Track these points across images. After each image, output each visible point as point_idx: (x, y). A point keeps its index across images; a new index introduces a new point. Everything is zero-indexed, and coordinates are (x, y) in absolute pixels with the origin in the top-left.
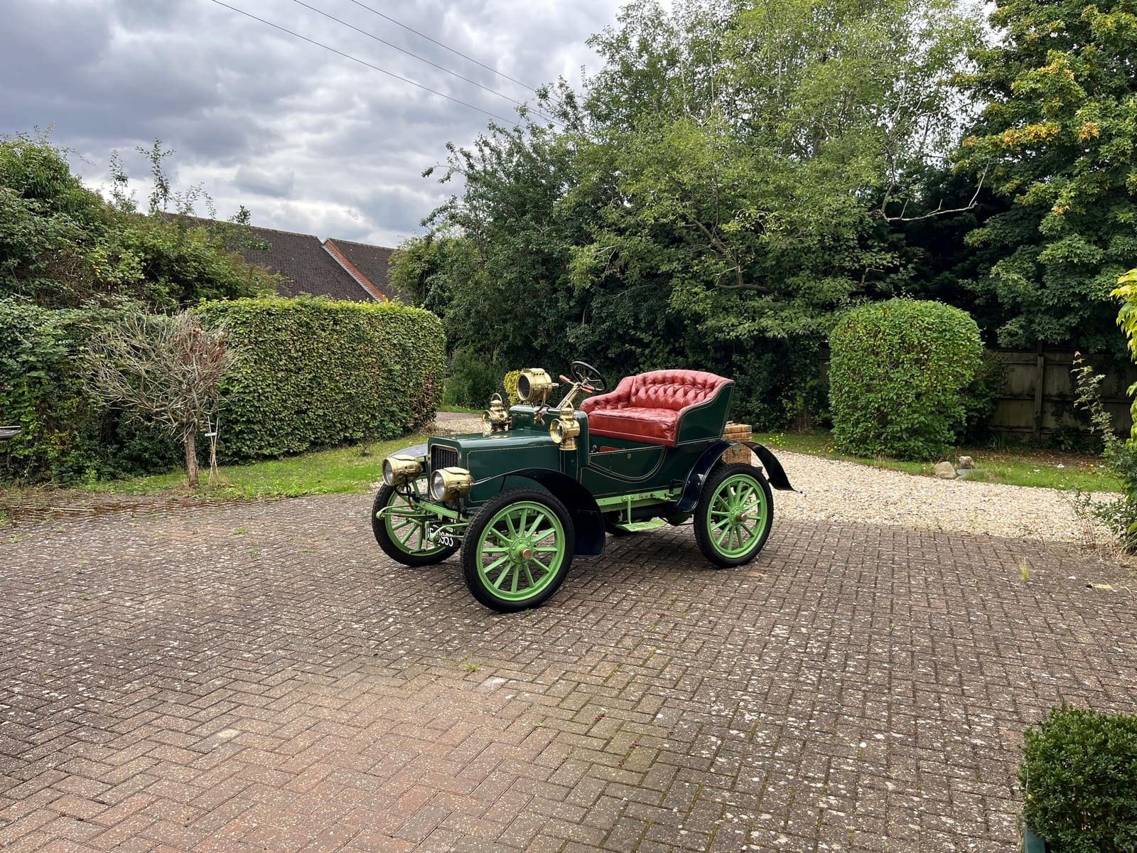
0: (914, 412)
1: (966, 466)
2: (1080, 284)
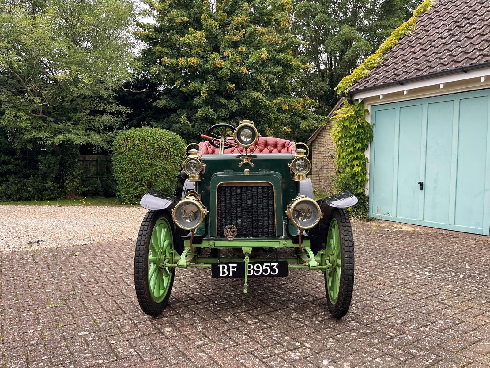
0: (165, 180)
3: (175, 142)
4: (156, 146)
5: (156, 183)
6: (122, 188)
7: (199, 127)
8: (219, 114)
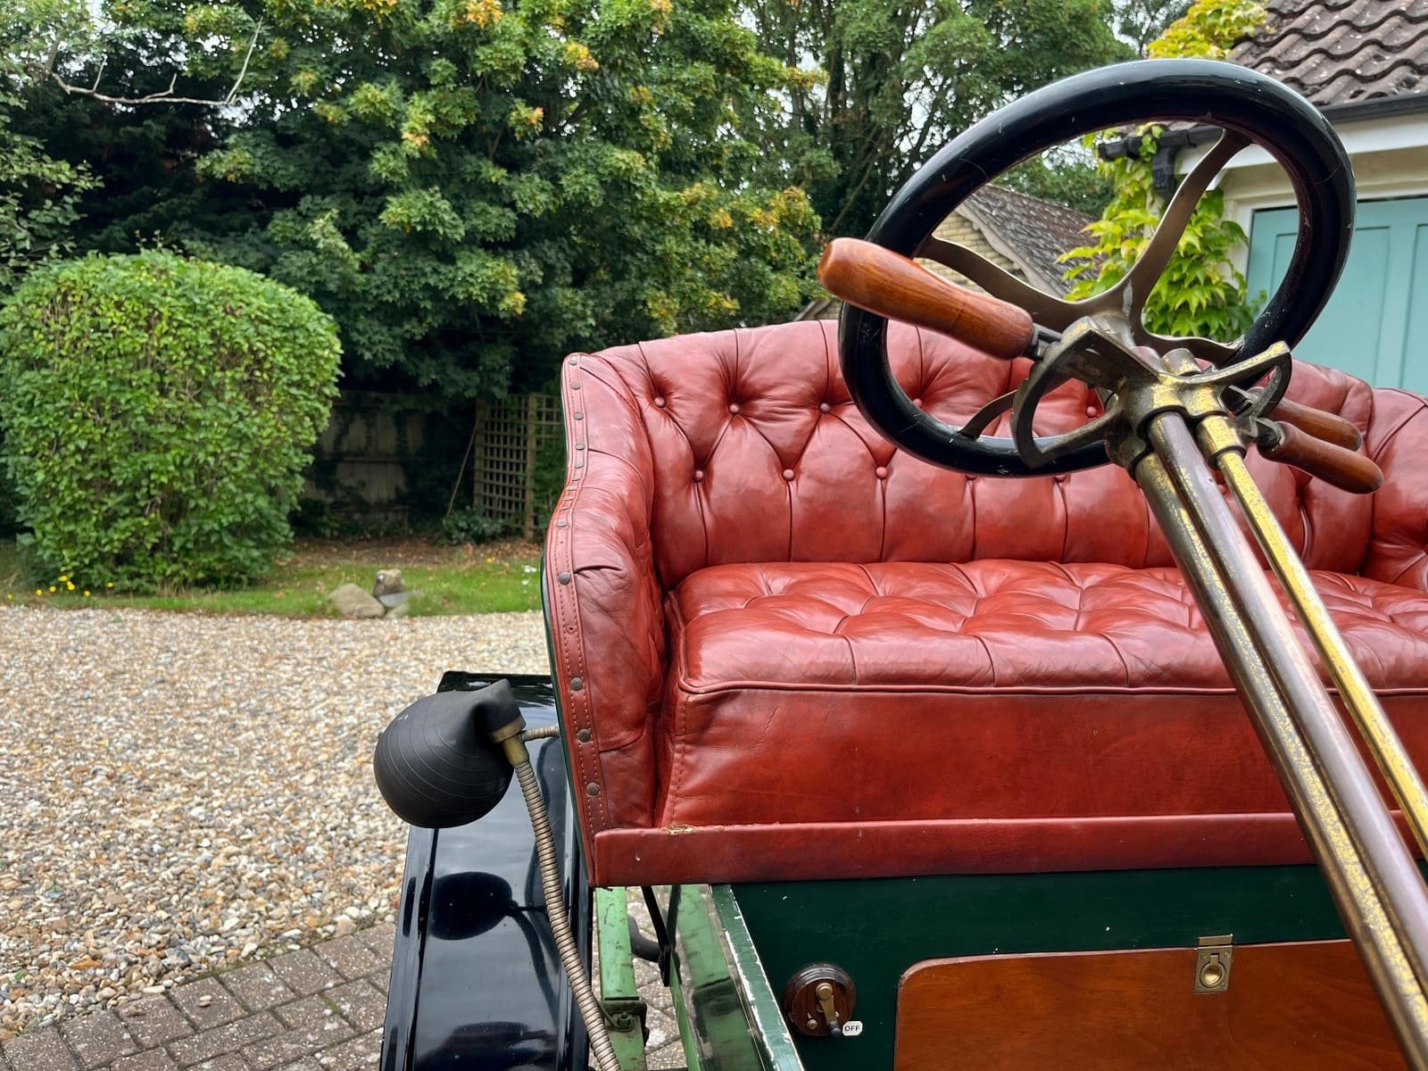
0: (245, 489)
1: (394, 589)
2: (435, 271)
3: (292, 328)
4: (203, 338)
5: (202, 502)
6: (40, 518)
7: (392, 270)
8: (475, 222)
